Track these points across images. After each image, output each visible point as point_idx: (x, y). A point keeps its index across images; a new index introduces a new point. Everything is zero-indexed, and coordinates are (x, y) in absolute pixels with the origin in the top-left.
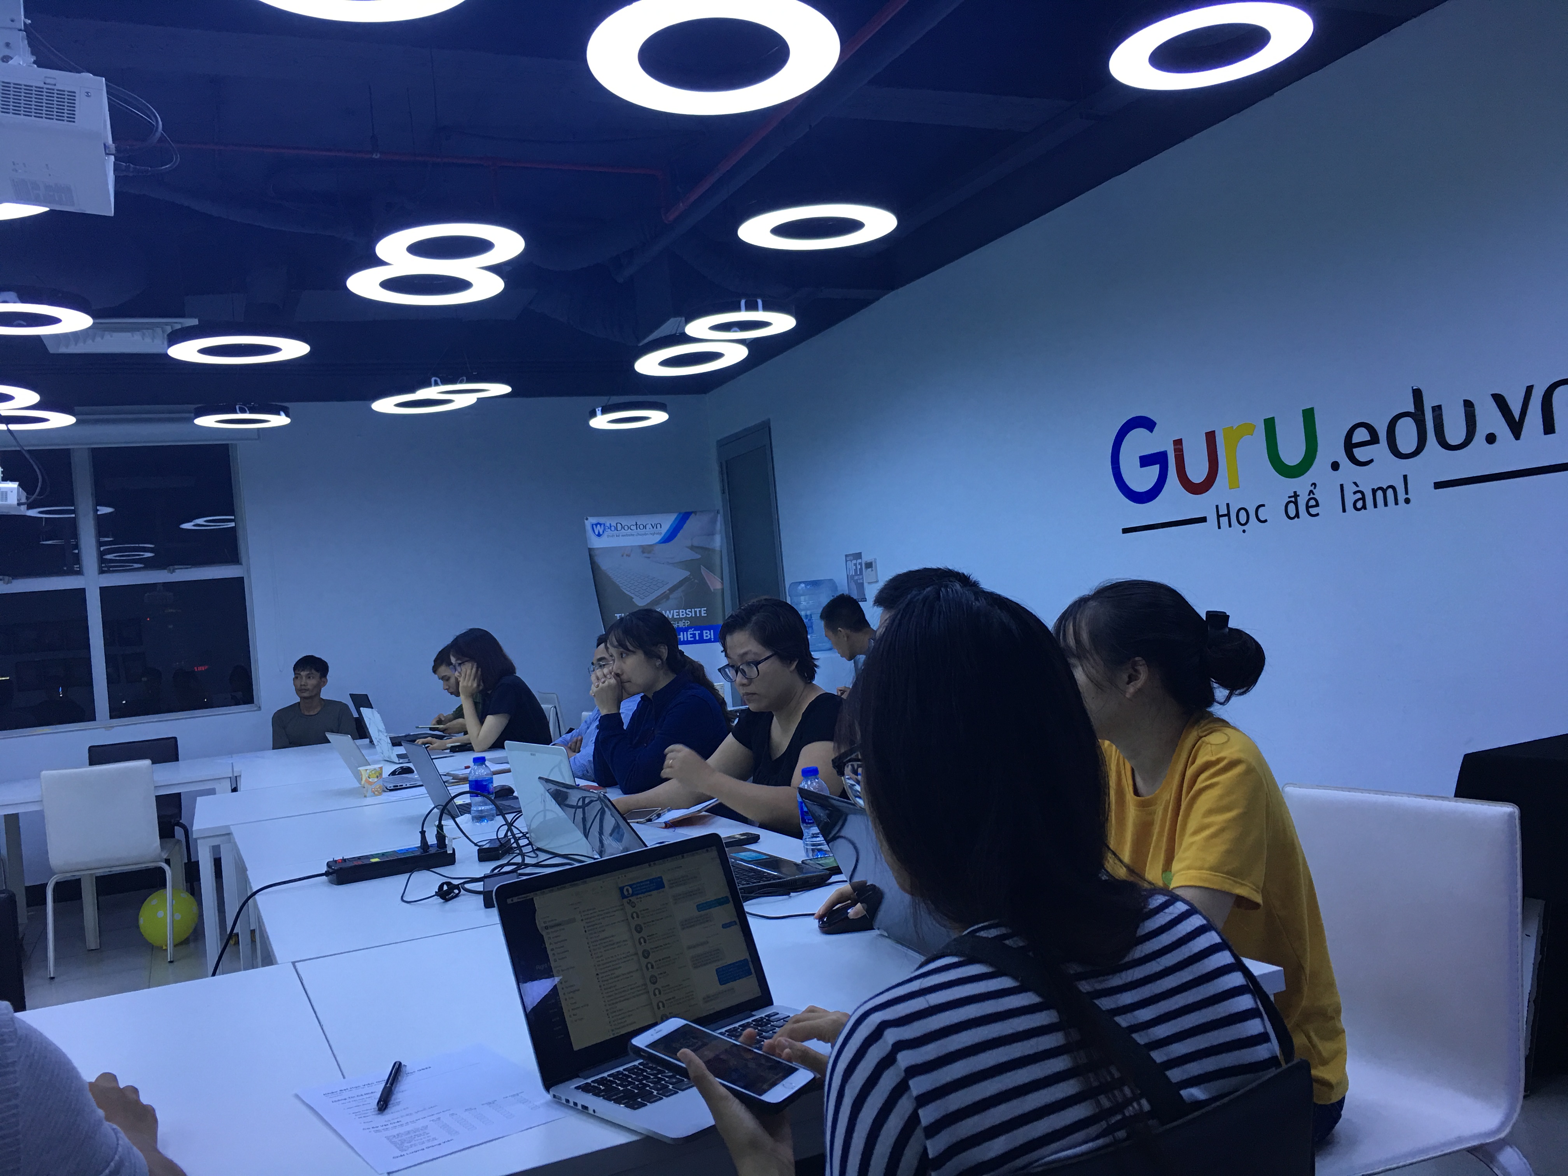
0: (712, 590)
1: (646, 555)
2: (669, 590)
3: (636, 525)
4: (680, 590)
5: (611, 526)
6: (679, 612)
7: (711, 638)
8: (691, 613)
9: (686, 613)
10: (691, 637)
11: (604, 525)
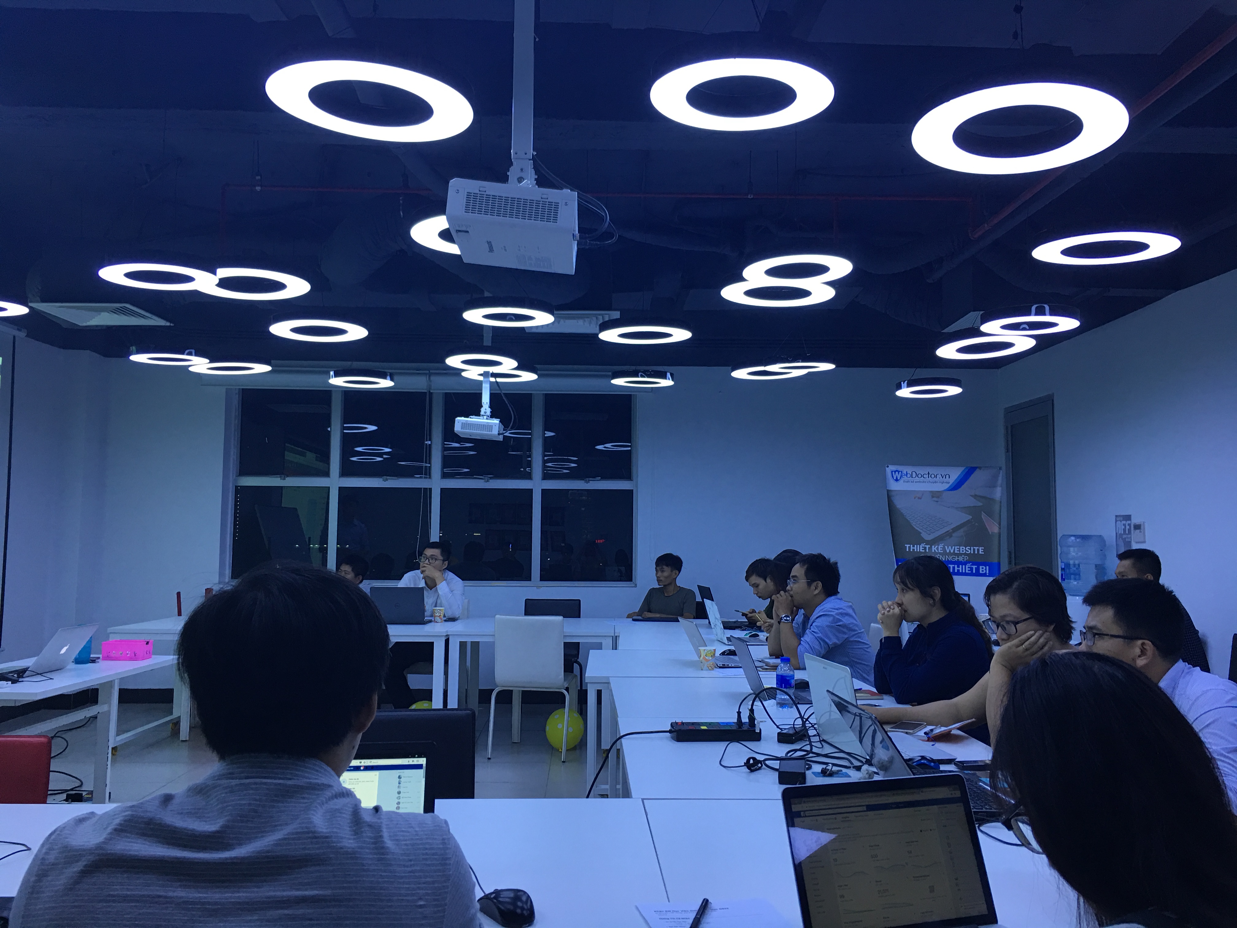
0: (990, 533)
1: (935, 499)
2: (952, 529)
3: (929, 474)
4: (962, 530)
5: (907, 474)
6: (959, 548)
7: (986, 573)
8: (969, 550)
9: (966, 550)
10: (969, 570)
11: (902, 472)
